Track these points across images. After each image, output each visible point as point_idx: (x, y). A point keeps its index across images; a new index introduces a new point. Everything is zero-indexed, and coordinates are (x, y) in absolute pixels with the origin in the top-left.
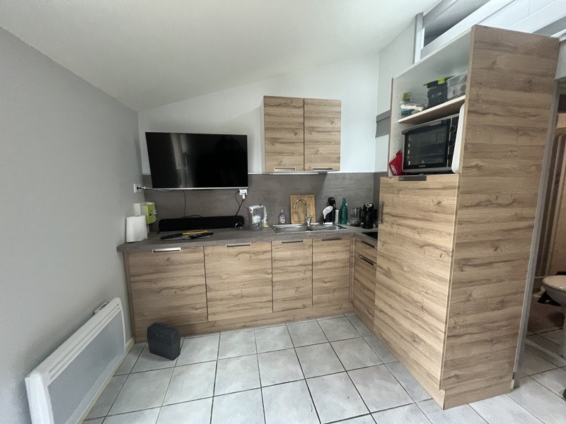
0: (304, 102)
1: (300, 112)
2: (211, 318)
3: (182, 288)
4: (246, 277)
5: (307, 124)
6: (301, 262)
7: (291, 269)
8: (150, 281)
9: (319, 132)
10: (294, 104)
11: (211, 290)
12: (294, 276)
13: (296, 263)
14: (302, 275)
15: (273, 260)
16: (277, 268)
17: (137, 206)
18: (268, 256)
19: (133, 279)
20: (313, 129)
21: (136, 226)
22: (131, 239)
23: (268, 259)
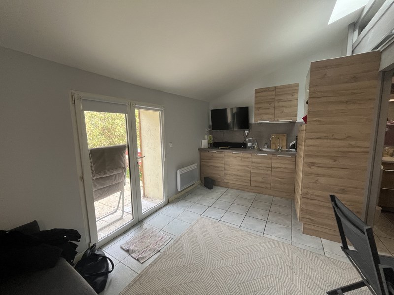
0: (276, 88)
1: (274, 93)
2: (225, 181)
3: (216, 167)
4: (239, 167)
5: (277, 98)
6: (265, 165)
7: (260, 168)
8: (207, 162)
9: (284, 101)
10: (270, 90)
11: (226, 170)
12: (262, 172)
13: (263, 165)
14: (265, 172)
15: (251, 162)
16: (253, 166)
17: (206, 136)
18: (249, 160)
19: (203, 160)
20: (280, 101)
21: (205, 143)
22: (203, 147)
23: (249, 161)
